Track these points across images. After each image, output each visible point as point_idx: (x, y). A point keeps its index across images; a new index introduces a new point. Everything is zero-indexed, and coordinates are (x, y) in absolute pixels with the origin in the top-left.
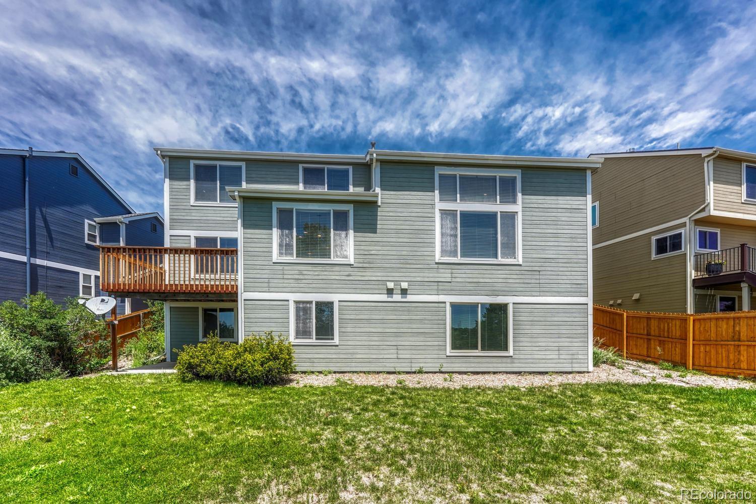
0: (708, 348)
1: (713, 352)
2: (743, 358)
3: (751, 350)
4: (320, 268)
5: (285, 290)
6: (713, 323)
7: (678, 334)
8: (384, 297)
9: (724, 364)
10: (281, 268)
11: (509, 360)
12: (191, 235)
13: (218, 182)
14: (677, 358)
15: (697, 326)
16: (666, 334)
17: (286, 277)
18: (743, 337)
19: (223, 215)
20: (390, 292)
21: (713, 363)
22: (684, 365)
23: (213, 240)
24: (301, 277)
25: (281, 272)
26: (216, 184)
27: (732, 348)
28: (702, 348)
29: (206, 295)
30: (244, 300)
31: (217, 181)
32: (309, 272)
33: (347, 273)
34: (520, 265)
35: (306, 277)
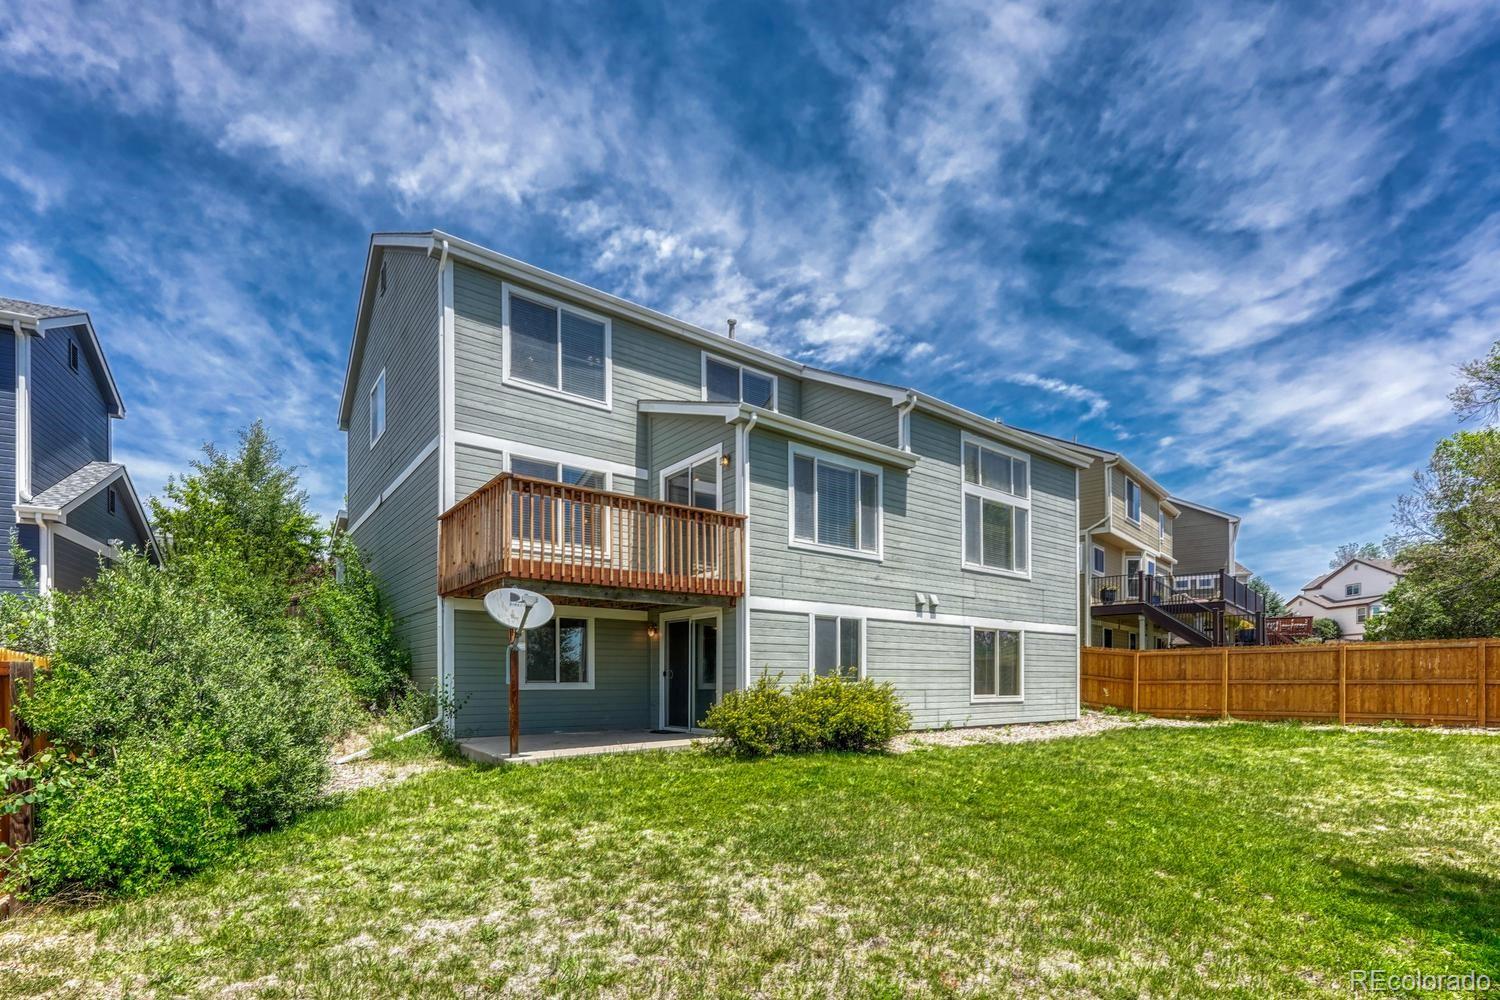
0: (1154, 689)
1: (1159, 692)
2: (1189, 697)
3: (1195, 689)
4: (845, 563)
5: (804, 596)
6: (1159, 660)
7: (1121, 672)
8: (912, 616)
9: (1170, 705)
10: (797, 557)
11: (1019, 707)
12: (505, 451)
13: (560, 345)
14: (1121, 701)
15: (1143, 664)
16: (1107, 673)
17: (804, 573)
18: (1189, 676)
19: (568, 419)
20: (919, 607)
21: (1159, 705)
22: (1130, 708)
23: (551, 469)
24: (823, 576)
25: (797, 564)
26: (557, 350)
27: (1178, 687)
28: (1148, 689)
29: (683, 597)
30: (752, 610)
31: (557, 343)
32: (834, 569)
33: (874, 575)
34: (1028, 581)
35: (829, 576)
